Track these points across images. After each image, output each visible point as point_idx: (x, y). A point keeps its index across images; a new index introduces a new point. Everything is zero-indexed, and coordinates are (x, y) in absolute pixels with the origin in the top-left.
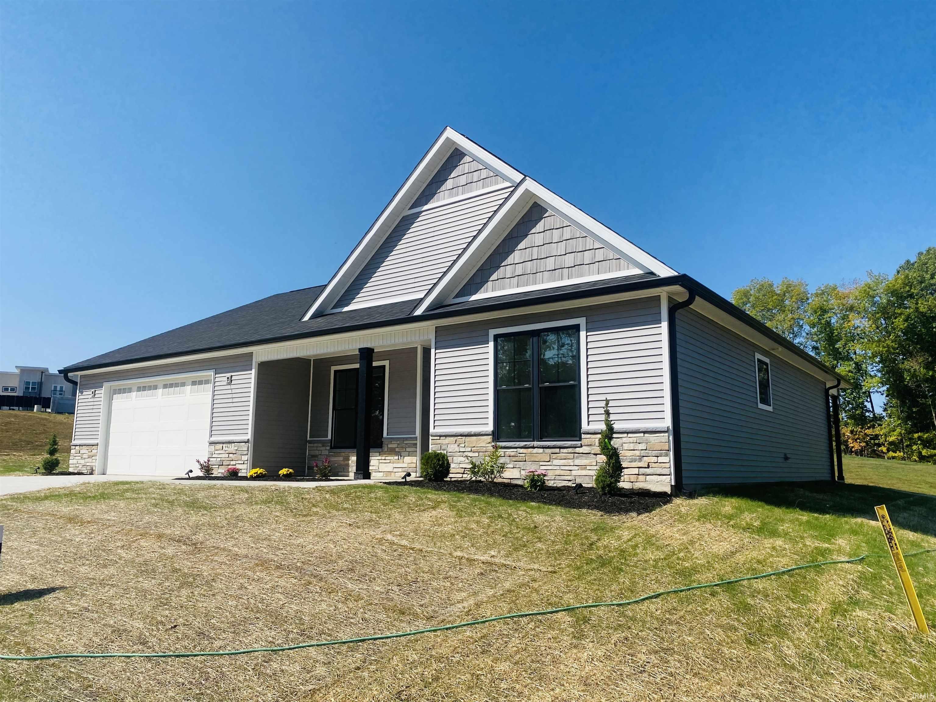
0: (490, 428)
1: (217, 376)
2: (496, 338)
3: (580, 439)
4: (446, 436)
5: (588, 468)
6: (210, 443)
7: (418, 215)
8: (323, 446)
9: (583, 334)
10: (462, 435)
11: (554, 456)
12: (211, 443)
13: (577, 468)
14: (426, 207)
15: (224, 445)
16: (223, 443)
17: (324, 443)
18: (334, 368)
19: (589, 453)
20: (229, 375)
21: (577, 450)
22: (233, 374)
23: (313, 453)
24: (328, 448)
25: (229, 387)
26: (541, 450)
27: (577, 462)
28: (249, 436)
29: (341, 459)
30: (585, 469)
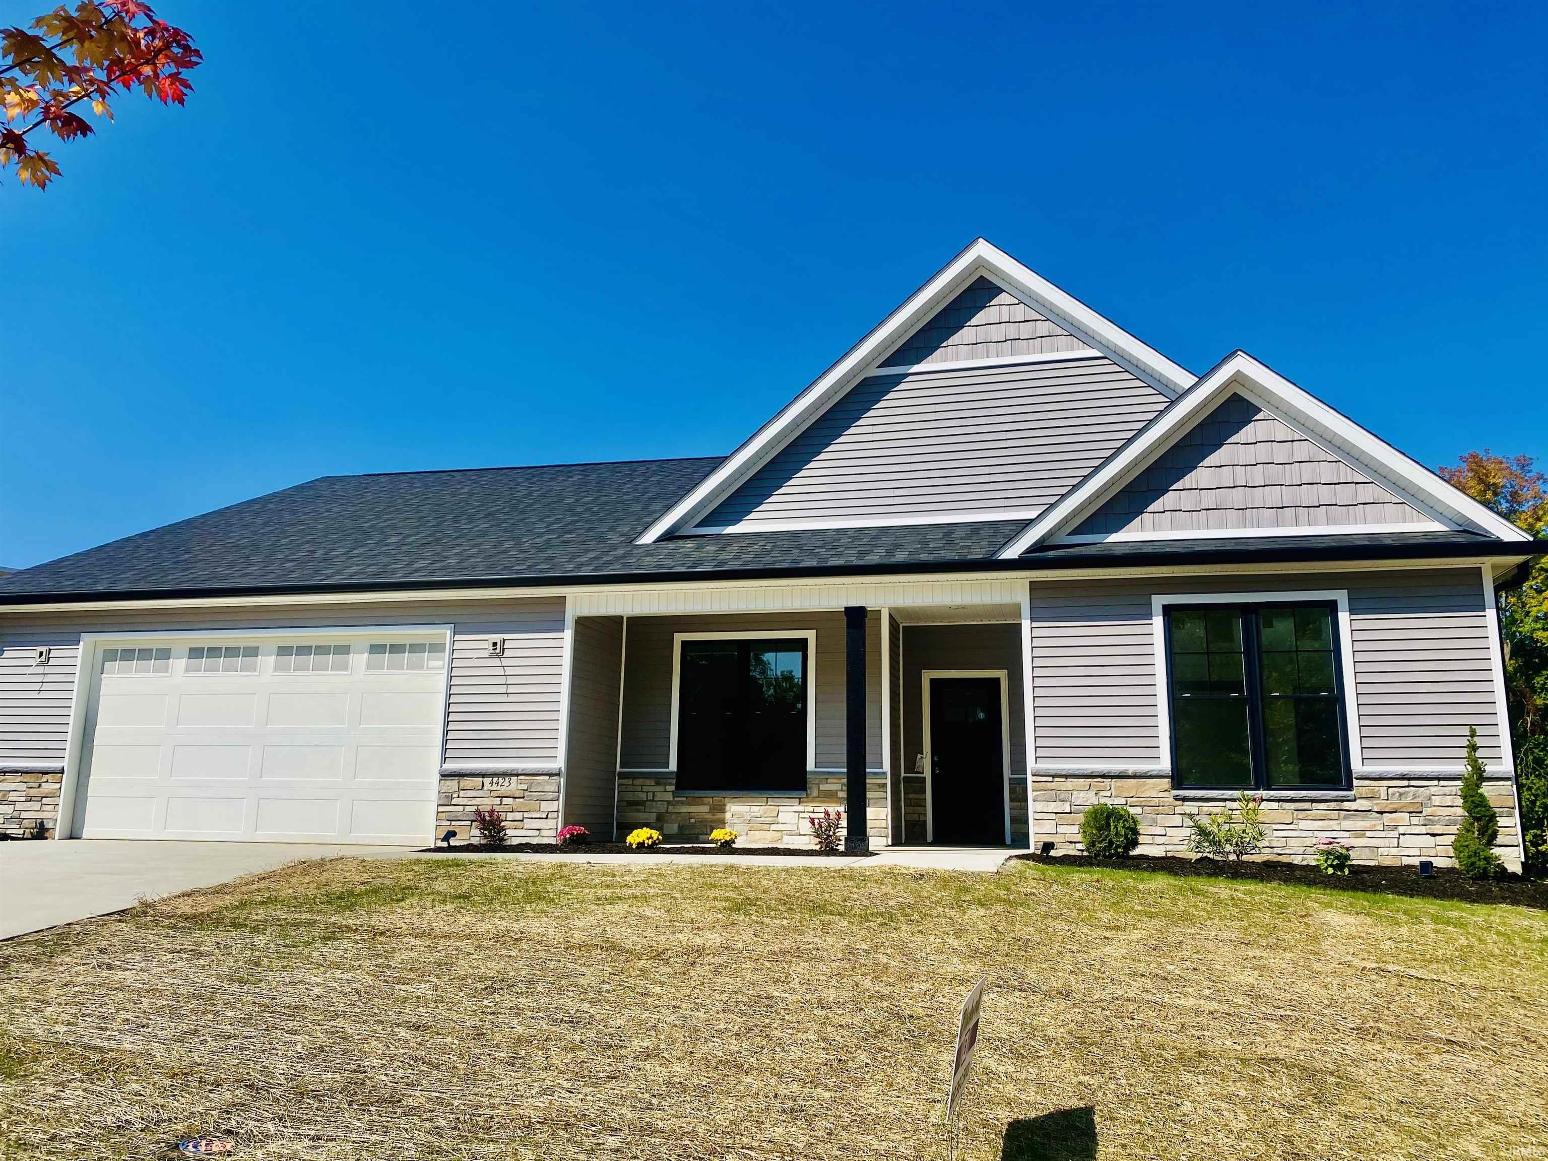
0: (1165, 764)
1: (457, 637)
2: (1168, 610)
3: (1350, 787)
4: (1066, 777)
5: (1368, 834)
6: (442, 776)
7: (898, 379)
8: (658, 784)
9: (1344, 617)
10: (1104, 776)
11: (1301, 815)
12: (446, 776)
13: (1347, 834)
14: (916, 368)
15: (487, 781)
16: (484, 776)
17: (660, 779)
18: (679, 638)
19: (1369, 811)
20: (498, 637)
21: (1346, 805)
22: (506, 636)
23: (630, 797)
24: (673, 788)
25: (496, 662)
26: (1275, 805)
27: (1347, 824)
28: (560, 763)
29: (705, 809)
30: (1363, 836)
